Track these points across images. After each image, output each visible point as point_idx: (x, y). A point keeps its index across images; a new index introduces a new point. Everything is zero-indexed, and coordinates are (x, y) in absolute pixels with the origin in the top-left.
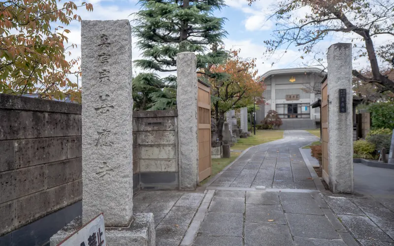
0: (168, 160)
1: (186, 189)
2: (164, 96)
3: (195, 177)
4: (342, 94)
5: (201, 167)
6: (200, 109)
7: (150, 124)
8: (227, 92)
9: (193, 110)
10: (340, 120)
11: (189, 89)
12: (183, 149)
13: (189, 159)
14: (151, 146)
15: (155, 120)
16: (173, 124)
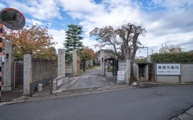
0: (71, 71)
1: (74, 76)
2: (70, 58)
3: (76, 74)
4: (102, 58)
5: (77, 72)
6: (77, 61)
7: (67, 64)
8: (86, 56)
9: (76, 61)
10: (102, 63)
11: (75, 57)
12: (74, 69)
13: (75, 71)
14: (67, 68)
15: (68, 63)
16: (72, 64)
